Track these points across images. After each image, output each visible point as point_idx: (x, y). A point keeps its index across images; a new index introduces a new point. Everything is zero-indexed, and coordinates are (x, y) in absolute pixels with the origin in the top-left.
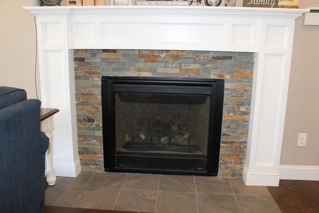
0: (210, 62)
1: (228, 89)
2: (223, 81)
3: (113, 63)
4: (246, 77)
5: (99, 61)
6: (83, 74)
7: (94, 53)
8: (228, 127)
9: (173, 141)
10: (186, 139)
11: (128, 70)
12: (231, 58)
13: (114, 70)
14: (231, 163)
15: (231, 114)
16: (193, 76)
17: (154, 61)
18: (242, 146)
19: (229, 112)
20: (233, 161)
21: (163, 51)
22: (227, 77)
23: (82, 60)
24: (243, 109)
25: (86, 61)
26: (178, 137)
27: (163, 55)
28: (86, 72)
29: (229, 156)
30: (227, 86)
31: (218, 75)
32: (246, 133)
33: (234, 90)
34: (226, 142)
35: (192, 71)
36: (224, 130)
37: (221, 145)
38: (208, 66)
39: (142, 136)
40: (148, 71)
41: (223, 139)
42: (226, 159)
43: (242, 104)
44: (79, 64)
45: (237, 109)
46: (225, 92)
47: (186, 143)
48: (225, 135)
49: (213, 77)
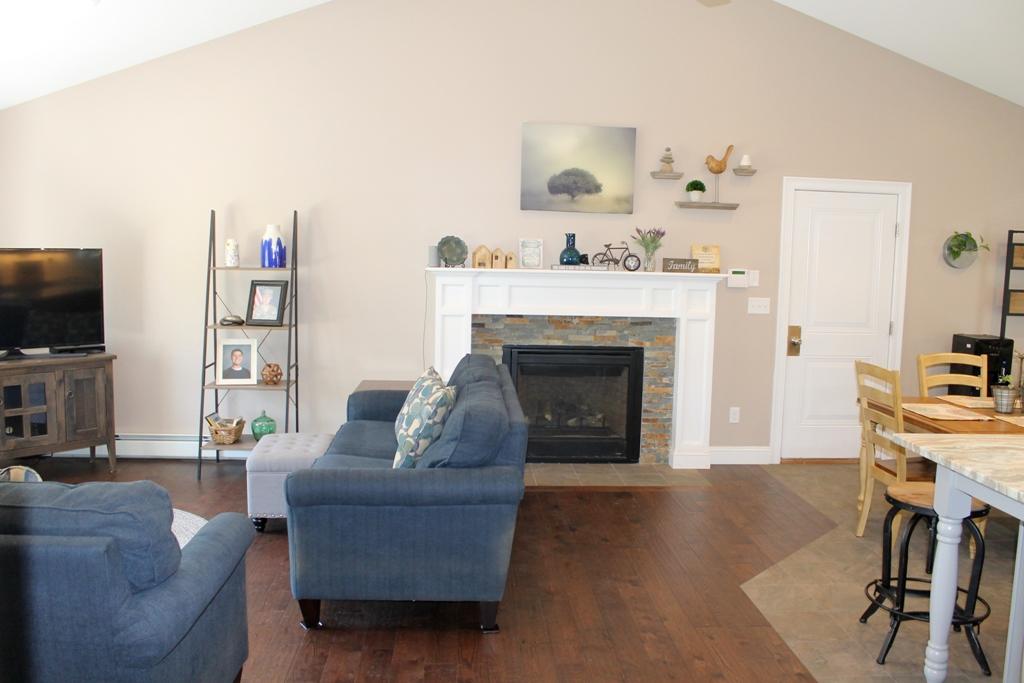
0: (627, 328)
1: (648, 359)
2: (642, 349)
3: (518, 329)
4: (668, 344)
5: (502, 327)
6: (480, 343)
7: (496, 318)
8: (650, 402)
9: (584, 423)
10: (600, 420)
11: (535, 338)
12: (650, 323)
13: (519, 338)
14: (654, 445)
15: (653, 387)
16: (609, 344)
17: (565, 327)
18: (667, 424)
19: (650, 384)
20: (656, 442)
21: (575, 317)
22: (647, 345)
23: (482, 325)
24: (665, 380)
25: (486, 327)
26: (589, 418)
27: (575, 321)
28: (486, 340)
29: (651, 436)
30: (646, 354)
31: (637, 343)
32: (670, 409)
33: (656, 359)
34: (647, 420)
35: (609, 338)
36: (644, 406)
37: (642, 423)
38: (626, 332)
39: (548, 417)
40: (558, 339)
41: (644, 416)
42: (649, 441)
43: (665, 375)
44: (477, 331)
45: (659, 381)
46: (645, 362)
47: (600, 425)
48: (646, 411)
49: (631, 344)
